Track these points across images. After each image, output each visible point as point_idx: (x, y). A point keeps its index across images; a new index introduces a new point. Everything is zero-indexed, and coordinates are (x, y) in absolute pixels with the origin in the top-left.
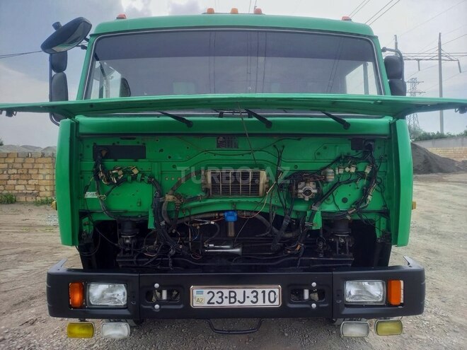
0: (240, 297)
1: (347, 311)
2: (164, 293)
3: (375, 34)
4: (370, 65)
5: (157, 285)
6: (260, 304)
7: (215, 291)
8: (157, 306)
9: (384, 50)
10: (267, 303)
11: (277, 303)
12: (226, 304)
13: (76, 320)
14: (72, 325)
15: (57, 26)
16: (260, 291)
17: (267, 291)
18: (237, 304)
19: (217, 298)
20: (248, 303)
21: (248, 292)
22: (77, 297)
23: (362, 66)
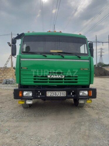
0: (57, 94)
1: (80, 97)
2: (40, 93)
3: (86, 38)
4: (85, 45)
5: (39, 92)
6: (62, 95)
7: (52, 93)
8: (39, 96)
9: (88, 41)
10: (63, 95)
11: (65, 95)
12: (54, 95)
13: (20, 100)
14: (19, 101)
15: (18, 34)
16: (61, 93)
17: (63, 93)
18: (57, 96)
19: (52, 94)
20: (59, 95)
21: (59, 93)
22: (20, 95)
23: (84, 45)
